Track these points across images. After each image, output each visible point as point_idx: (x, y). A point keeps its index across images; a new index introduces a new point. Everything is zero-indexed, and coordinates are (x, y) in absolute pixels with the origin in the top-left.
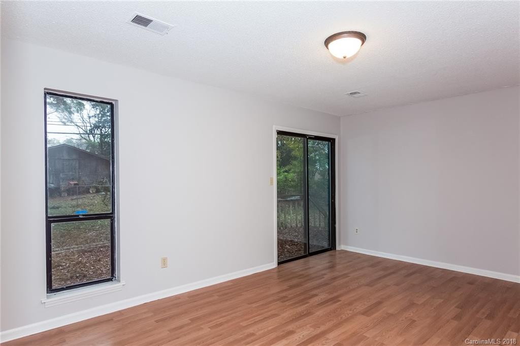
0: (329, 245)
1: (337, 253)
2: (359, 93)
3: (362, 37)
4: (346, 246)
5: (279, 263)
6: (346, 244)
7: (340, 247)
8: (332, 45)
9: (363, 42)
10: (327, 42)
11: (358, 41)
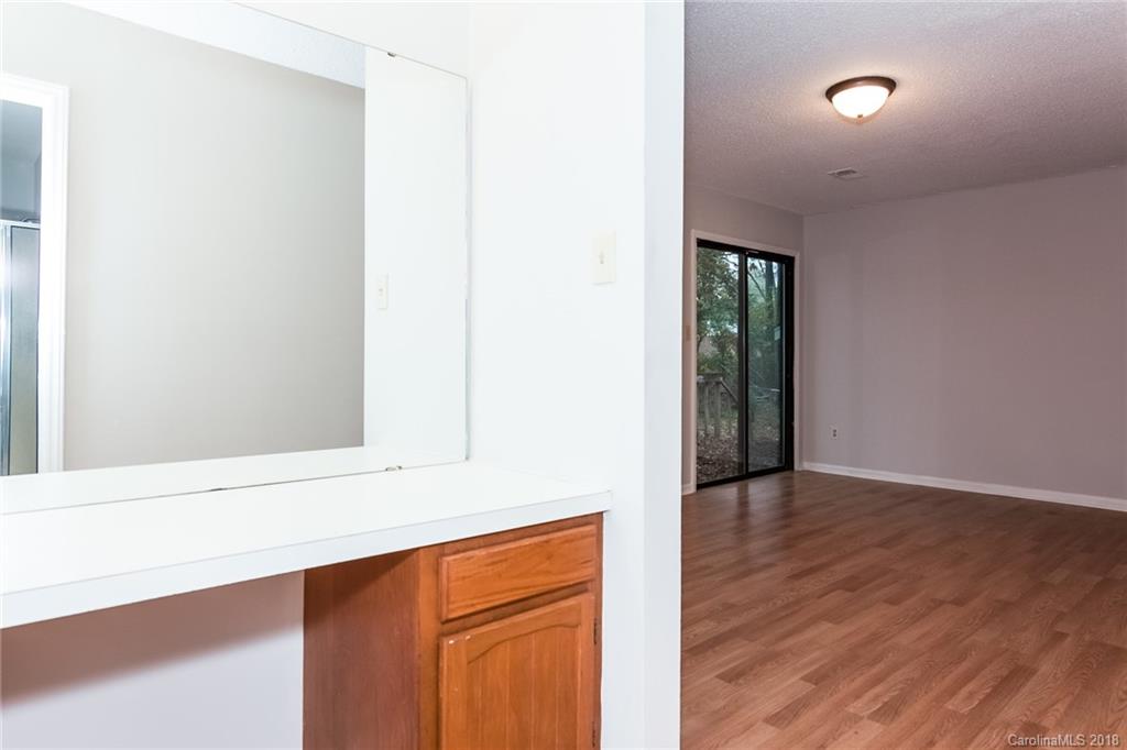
0: (780, 460)
1: (796, 475)
2: (854, 172)
3: (890, 84)
4: (813, 464)
5: (699, 487)
6: (813, 460)
7: (801, 464)
8: (837, 98)
9: (891, 92)
10: (831, 93)
11: (884, 91)
